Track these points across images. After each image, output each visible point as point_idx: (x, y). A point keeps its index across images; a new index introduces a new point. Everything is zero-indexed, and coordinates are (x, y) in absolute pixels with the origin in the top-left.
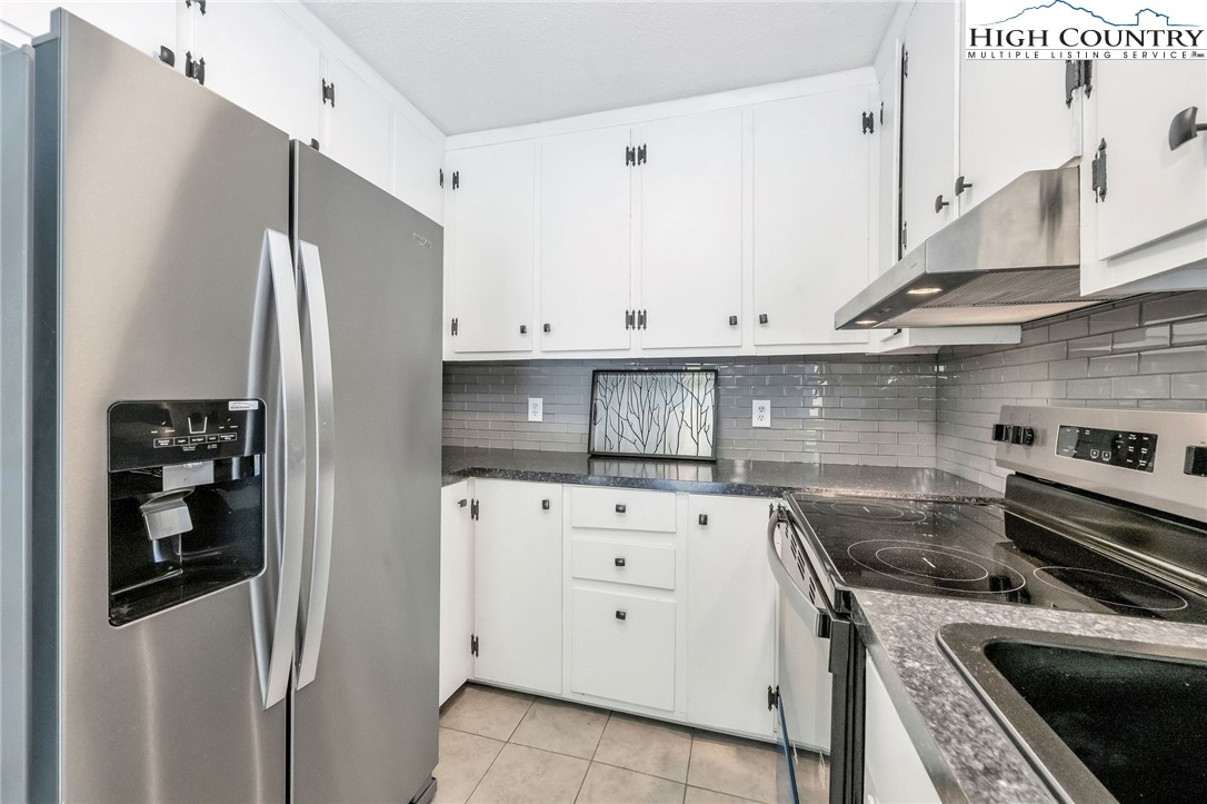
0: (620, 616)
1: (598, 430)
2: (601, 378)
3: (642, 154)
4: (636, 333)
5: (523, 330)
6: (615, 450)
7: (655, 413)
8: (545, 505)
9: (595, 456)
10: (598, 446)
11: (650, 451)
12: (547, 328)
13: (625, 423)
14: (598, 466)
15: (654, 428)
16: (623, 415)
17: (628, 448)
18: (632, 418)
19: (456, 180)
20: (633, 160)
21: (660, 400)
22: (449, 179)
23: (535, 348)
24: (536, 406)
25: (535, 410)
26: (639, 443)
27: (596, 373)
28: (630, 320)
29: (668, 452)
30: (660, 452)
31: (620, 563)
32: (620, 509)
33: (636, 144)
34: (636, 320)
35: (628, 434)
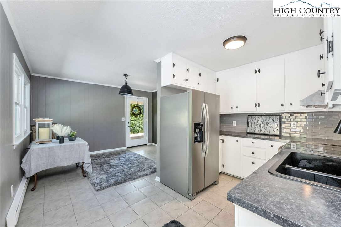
0: (253, 163)
1: (249, 128)
2: (250, 117)
3: (259, 71)
4: (258, 108)
5: (232, 108)
6: (253, 132)
7: (264, 125)
8: (237, 141)
9: (248, 133)
10: (249, 131)
11: (262, 132)
12: (237, 107)
13: (256, 127)
14: (249, 135)
15: (263, 128)
16: (255, 125)
17: (256, 132)
18: (258, 125)
19: (218, 80)
20: (257, 72)
21: (265, 122)
22: (216, 80)
23: (235, 111)
24: (234, 122)
25: (234, 123)
26: (259, 131)
27: (248, 116)
28: (256, 105)
29: (267, 133)
30: (265, 133)
31: (253, 153)
32: (253, 143)
33: (257, 69)
34: (258, 105)
35: (256, 128)
